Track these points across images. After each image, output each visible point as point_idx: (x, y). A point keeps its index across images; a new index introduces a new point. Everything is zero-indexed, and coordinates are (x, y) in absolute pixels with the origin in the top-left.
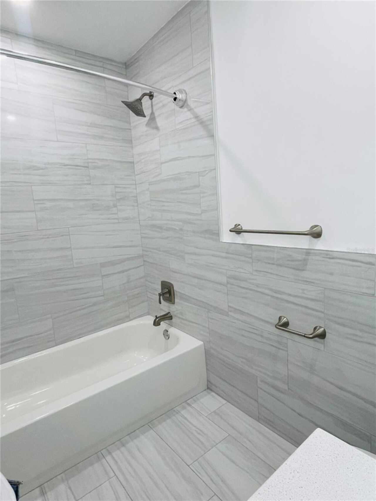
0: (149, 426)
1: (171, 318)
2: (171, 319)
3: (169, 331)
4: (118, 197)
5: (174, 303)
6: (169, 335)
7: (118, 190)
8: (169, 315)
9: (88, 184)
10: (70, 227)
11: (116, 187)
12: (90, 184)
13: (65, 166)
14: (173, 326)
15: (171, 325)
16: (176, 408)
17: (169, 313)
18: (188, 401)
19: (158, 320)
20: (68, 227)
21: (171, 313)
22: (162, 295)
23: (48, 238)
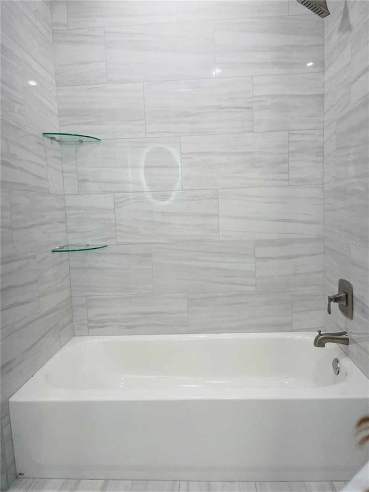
0: (256, 484)
1: (346, 341)
2: (347, 344)
3: (340, 361)
4: (291, 149)
5: (352, 319)
6: (339, 368)
7: (293, 138)
8: (344, 336)
9: (249, 132)
10: (220, 189)
11: (289, 134)
12: (252, 131)
13: (221, 109)
14: (348, 356)
15: (347, 354)
16: (311, 483)
17: (345, 333)
18: (334, 483)
19: (321, 338)
20: (218, 188)
21: (348, 334)
22: (333, 300)
23: (192, 200)
